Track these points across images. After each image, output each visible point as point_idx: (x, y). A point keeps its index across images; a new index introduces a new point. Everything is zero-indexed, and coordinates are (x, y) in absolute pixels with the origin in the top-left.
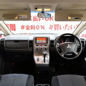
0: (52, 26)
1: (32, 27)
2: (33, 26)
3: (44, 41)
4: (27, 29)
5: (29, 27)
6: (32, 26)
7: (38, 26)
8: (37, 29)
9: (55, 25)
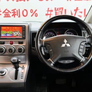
0: (52, 11)
1: (14, 12)
2: (16, 11)
3: (17, 34)
4: (5, 17)
5: (9, 11)
6: (14, 10)
7: (25, 10)
8: (24, 16)
9: (55, 8)
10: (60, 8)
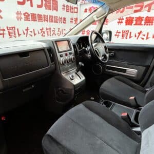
10: (12, 28)
